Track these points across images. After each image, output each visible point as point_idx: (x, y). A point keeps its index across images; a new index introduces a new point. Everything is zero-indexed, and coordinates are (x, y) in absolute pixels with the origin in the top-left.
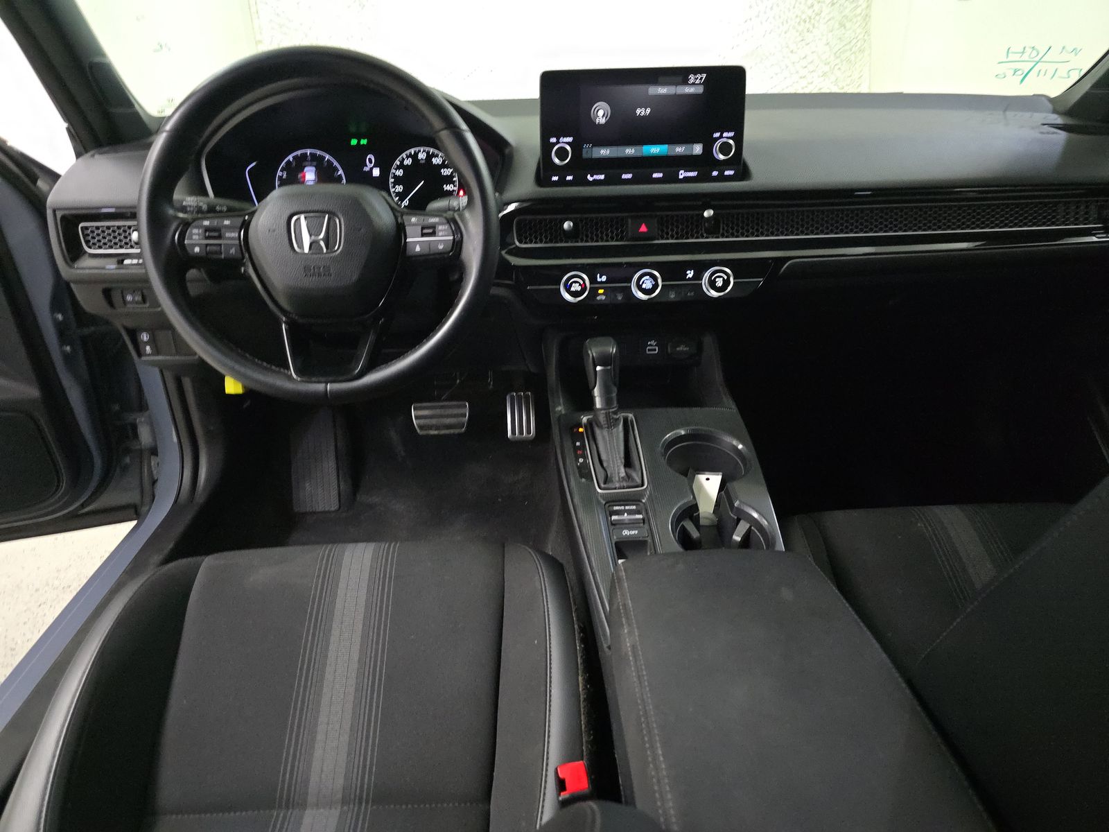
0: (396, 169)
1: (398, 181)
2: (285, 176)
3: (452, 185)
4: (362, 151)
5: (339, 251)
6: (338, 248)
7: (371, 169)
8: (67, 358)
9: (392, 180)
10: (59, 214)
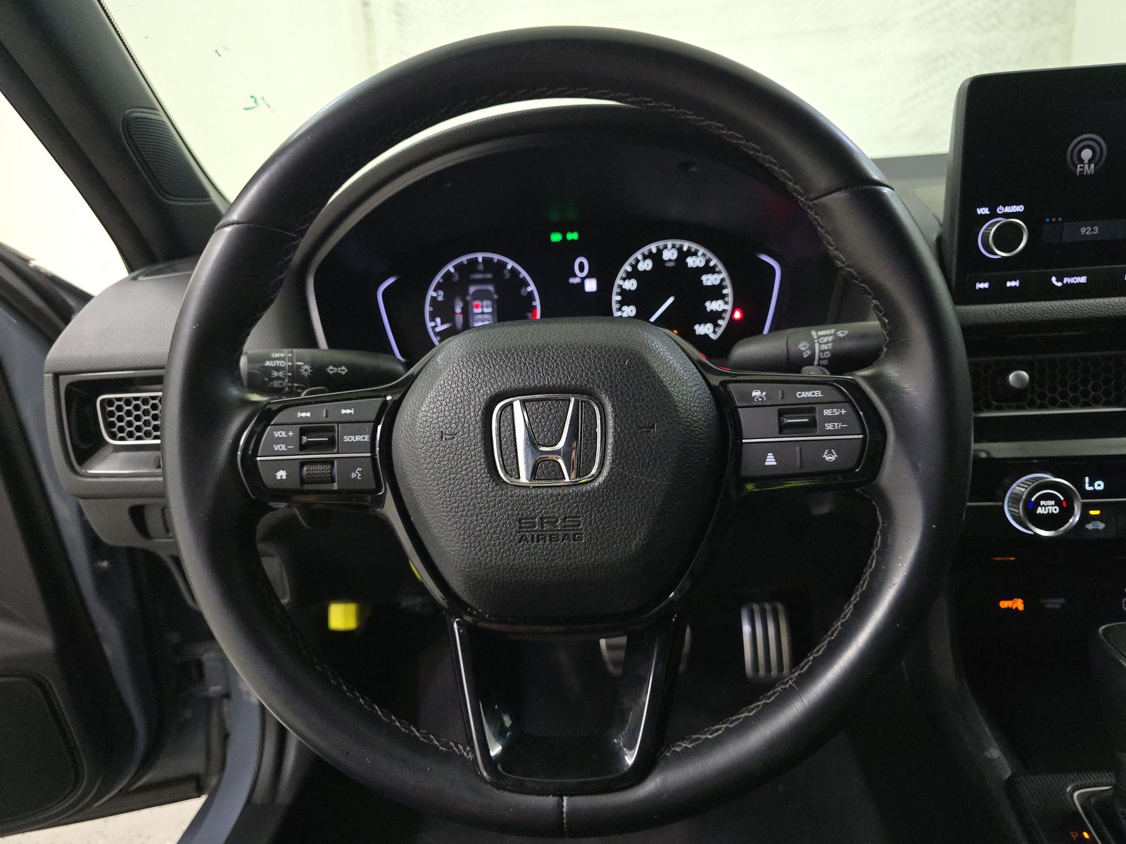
0: (624, 279)
1: (627, 298)
2: (440, 299)
3: (720, 302)
4: (570, 250)
5: (601, 479)
6: (600, 472)
7: (583, 279)
8: (101, 578)
9: (616, 298)
10: (64, 381)
